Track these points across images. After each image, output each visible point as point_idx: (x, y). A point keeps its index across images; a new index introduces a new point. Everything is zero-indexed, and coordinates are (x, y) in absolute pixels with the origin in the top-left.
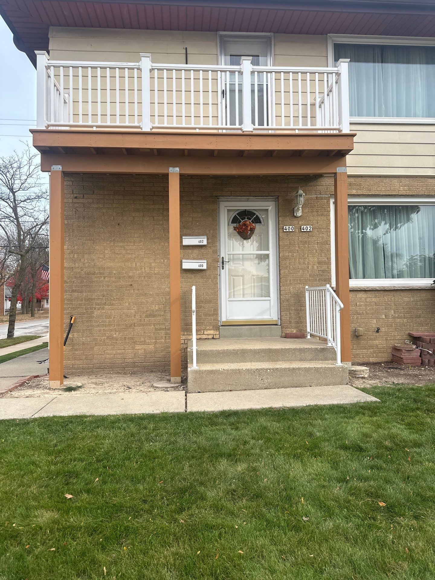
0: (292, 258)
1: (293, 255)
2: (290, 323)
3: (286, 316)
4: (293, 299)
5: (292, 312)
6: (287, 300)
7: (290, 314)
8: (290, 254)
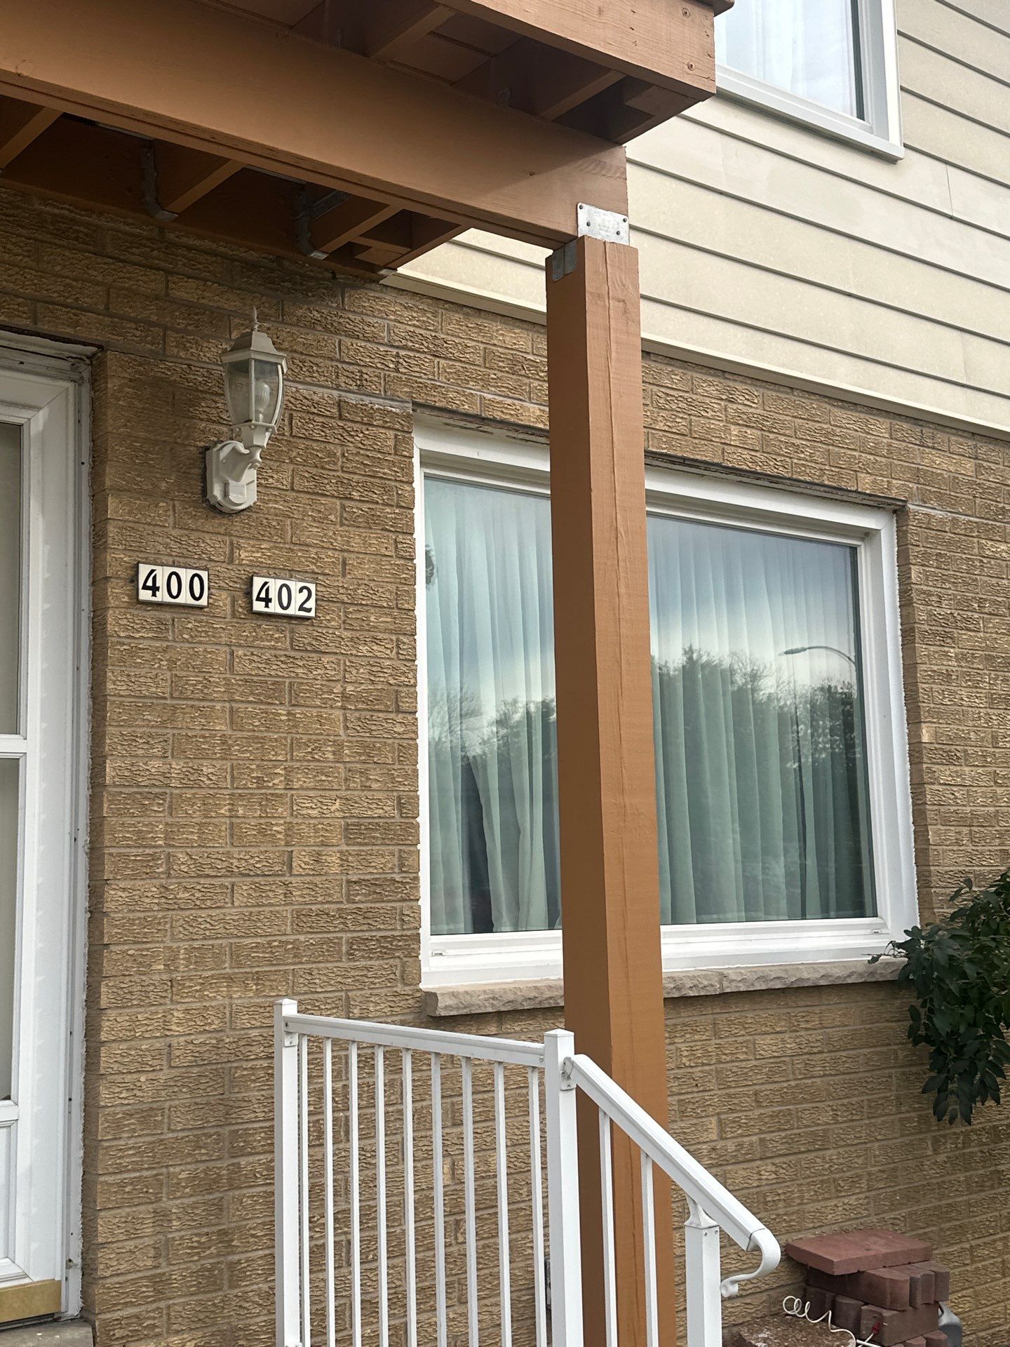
0: (189, 793)
1: (198, 771)
2: (159, 1294)
3: (130, 1245)
4: (185, 1097)
5: (173, 1206)
6: (147, 1116)
7: (162, 1217)
8: (177, 765)
